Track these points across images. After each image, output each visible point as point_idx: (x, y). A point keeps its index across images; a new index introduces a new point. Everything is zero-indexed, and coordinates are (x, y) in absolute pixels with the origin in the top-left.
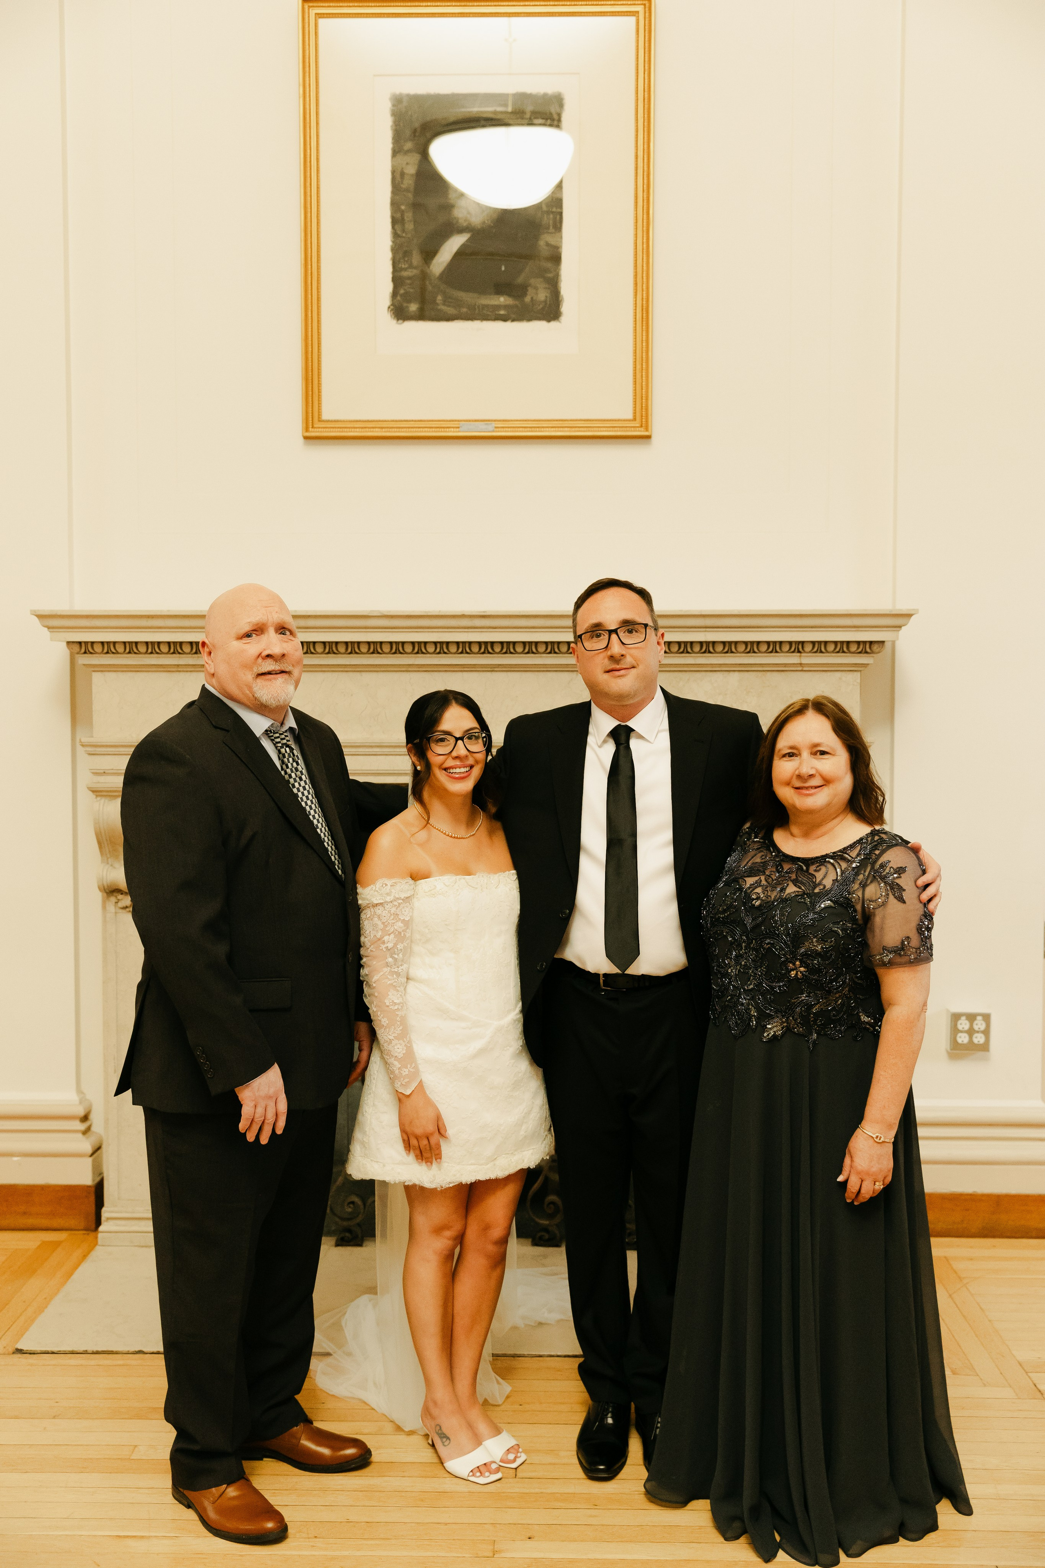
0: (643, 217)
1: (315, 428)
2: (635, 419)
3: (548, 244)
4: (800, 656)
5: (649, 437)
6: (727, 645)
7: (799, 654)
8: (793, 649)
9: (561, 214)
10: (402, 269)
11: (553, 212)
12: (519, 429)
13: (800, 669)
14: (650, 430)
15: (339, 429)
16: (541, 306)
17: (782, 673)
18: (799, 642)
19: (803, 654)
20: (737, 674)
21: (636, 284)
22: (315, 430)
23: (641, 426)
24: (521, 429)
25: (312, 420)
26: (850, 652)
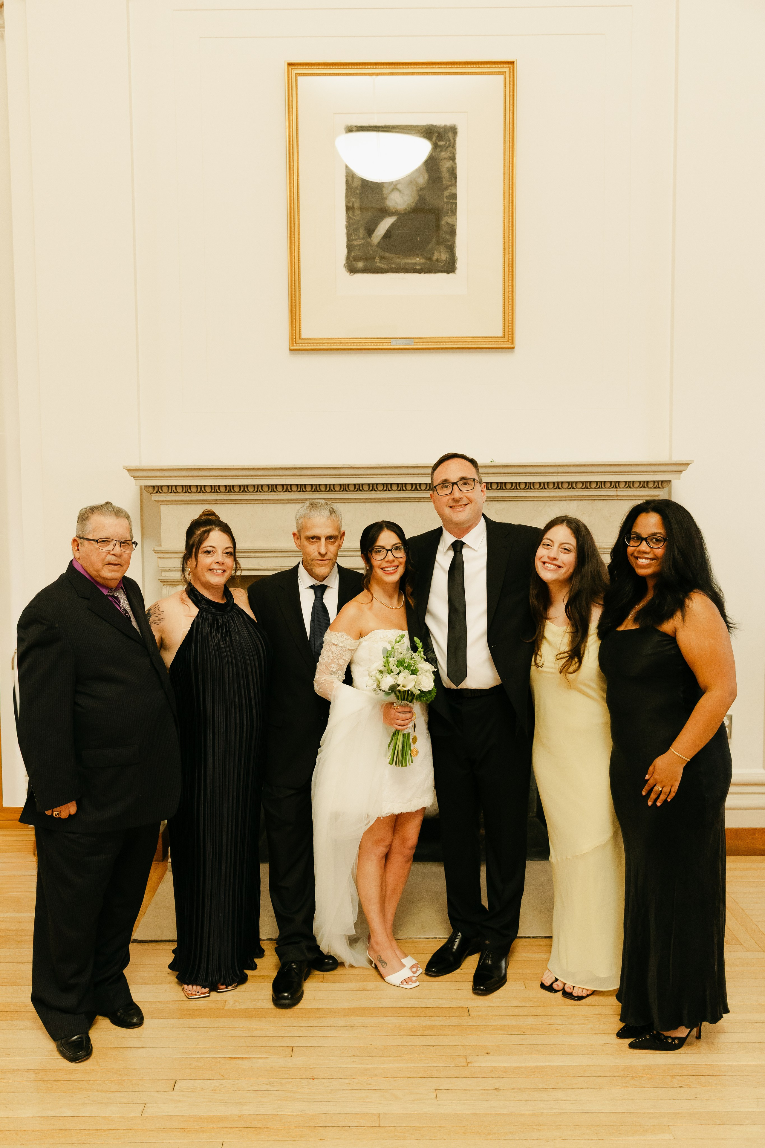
0: (509, 205)
1: (297, 343)
2: (504, 337)
3: (447, 223)
4: (617, 490)
5: (513, 348)
6: (571, 484)
7: (616, 489)
8: (612, 486)
9: (456, 203)
10: (353, 240)
11: (450, 202)
12: (429, 343)
13: (616, 498)
14: (514, 343)
15: (313, 344)
16: (443, 263)
17: (605, 501)
18: (617, 481)
19: (618, 489)
20: (575, 502)
21: (504, 249)
22: (297, 345)
23: (509, 341)
24: (431, 343)
25: (295, 338)
26: (649, 488)
